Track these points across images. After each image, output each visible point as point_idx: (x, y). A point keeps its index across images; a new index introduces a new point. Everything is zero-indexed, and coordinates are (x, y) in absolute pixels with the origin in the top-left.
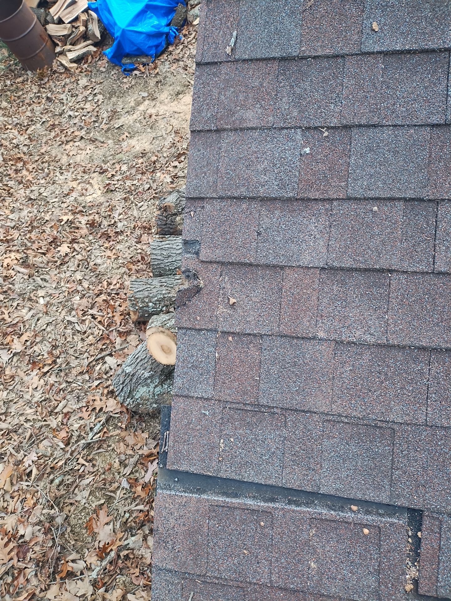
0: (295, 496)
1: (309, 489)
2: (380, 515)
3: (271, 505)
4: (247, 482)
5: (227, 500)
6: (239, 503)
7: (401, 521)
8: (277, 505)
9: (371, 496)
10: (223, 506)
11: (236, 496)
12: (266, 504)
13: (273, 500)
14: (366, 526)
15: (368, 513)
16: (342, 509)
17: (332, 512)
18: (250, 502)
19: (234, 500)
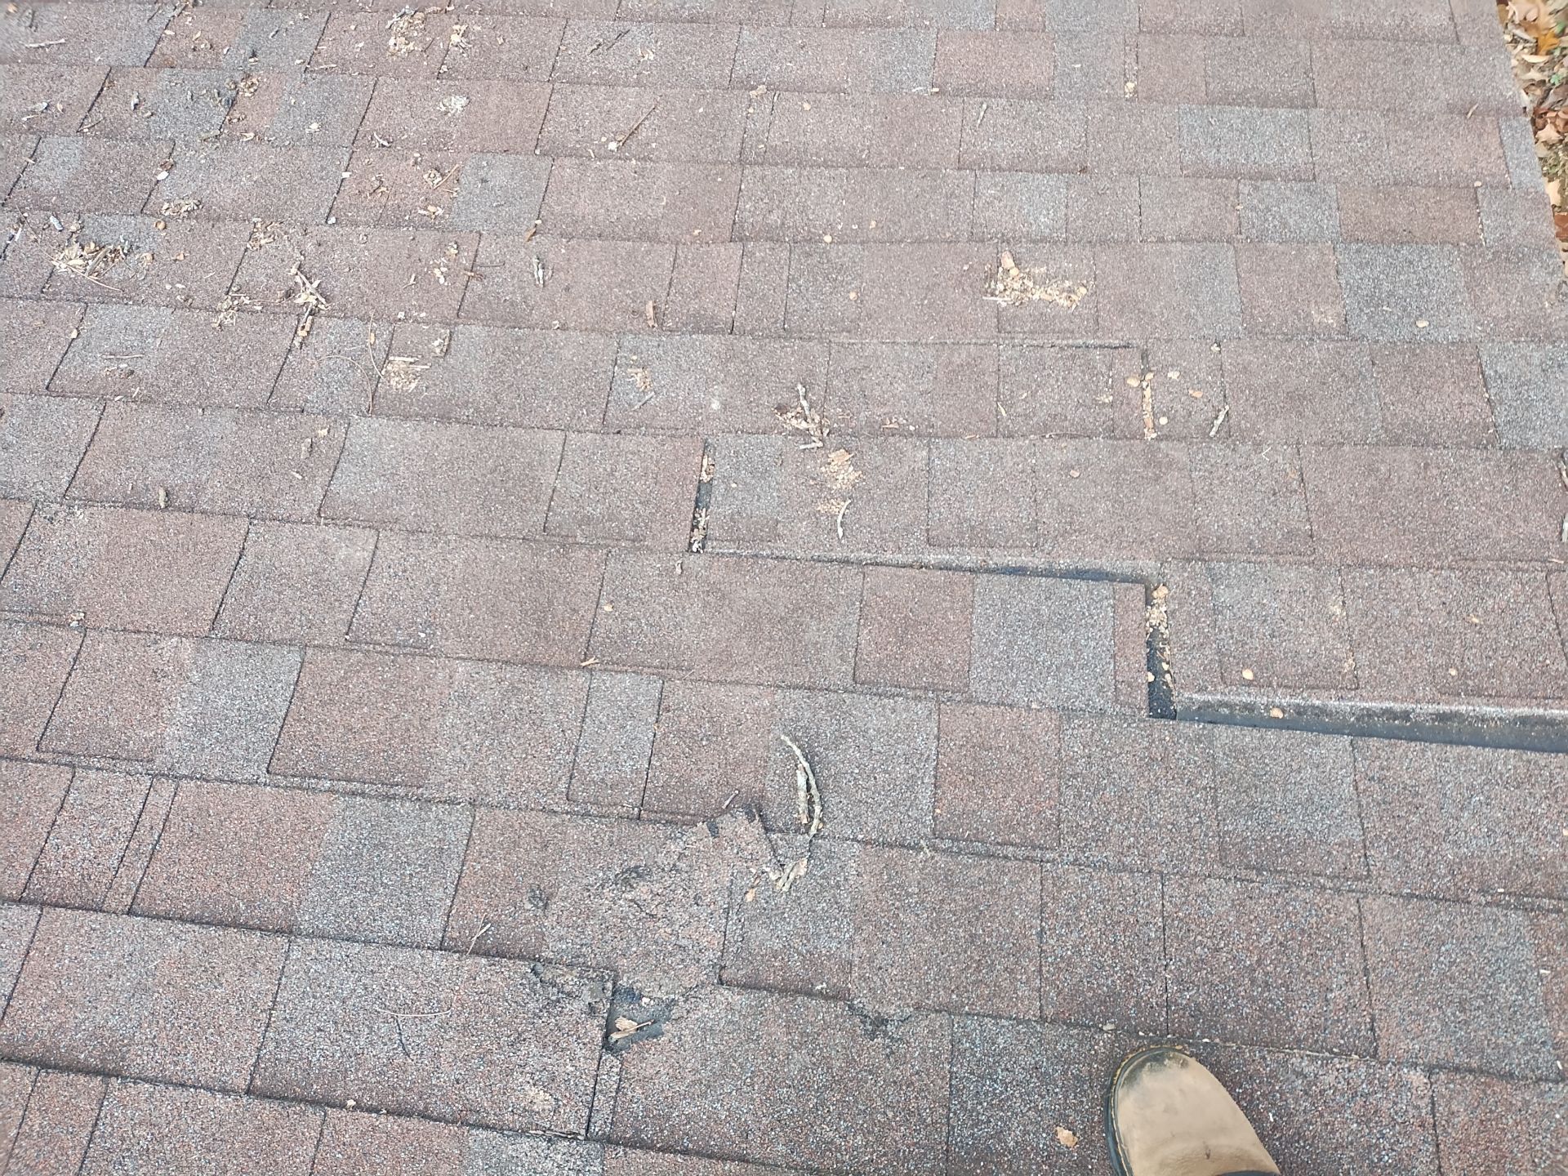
0: (1398, 727)
1: (1374, 742)
2: (1226, 705)
3: (1444, 708)
4: (1508, 747)
5: (1541, 711)
6: (1514, 706)
7: (1184, 697)
8: (1432, 708)
9: (1249, 737)
10: (1546, 698)
11: (1524, 720)
12: (1454, 708)
13: (1443, 717)
14: (1249, 684)
15: (1248, 707)
16: (1300, 711)
17: (1317, 703)
18: (1490, 710)
19: (1524, 711)
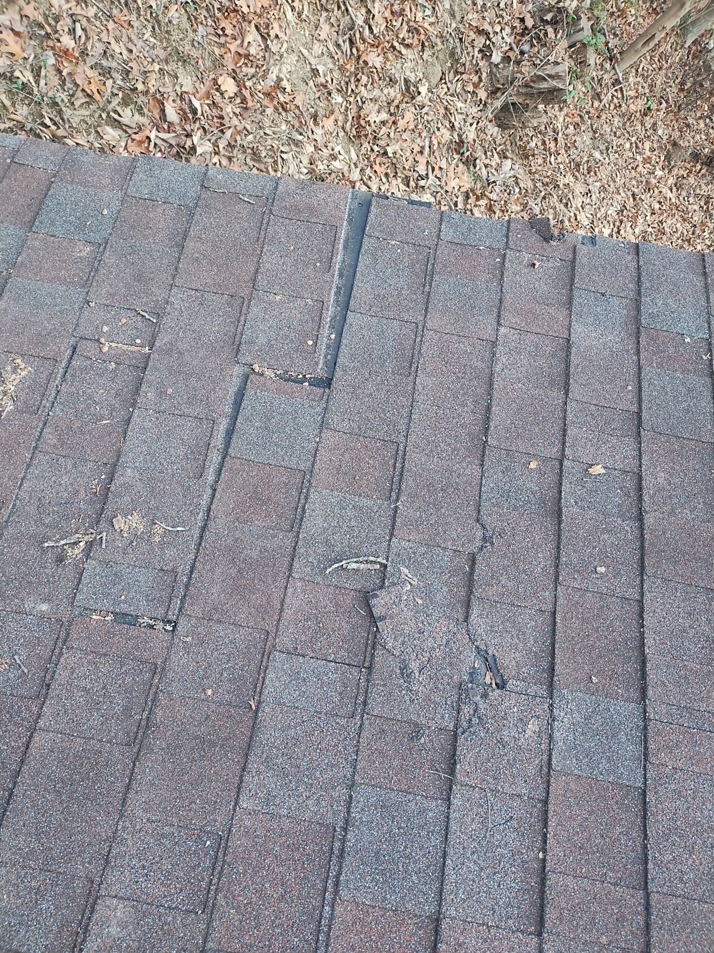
0: (344, 293)
1: (352, 303)
2: (325, 357)
3: (337, 273)
4: (359, 257)
5: (342, 241)
6: (338, 249)
7: (321, 371)
8: (336, 277)
9: (344, 351)
10: (335, 236)
11: (345, 248)
12: (337, 270)
13: (341, 275)
14: (315, 344)
15: (328, 347)
16: (332, 327)
17: (329, 319)
18: (339, 257)
19: (341, 246)
